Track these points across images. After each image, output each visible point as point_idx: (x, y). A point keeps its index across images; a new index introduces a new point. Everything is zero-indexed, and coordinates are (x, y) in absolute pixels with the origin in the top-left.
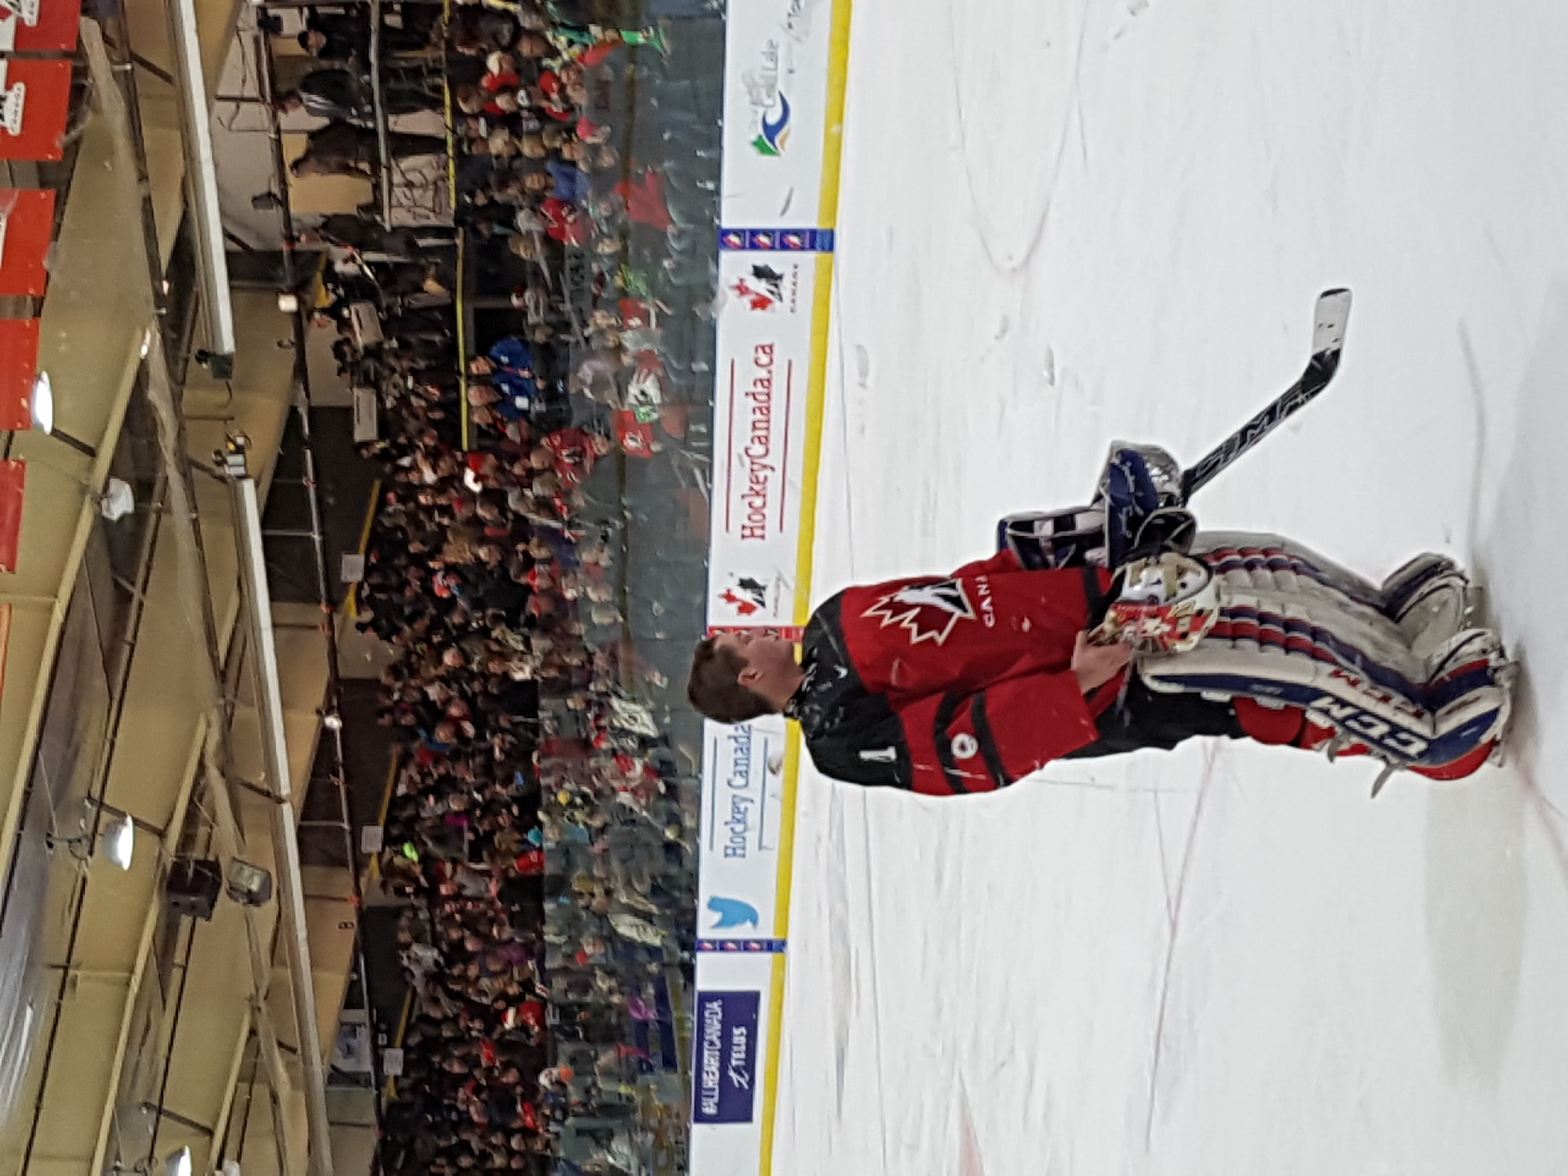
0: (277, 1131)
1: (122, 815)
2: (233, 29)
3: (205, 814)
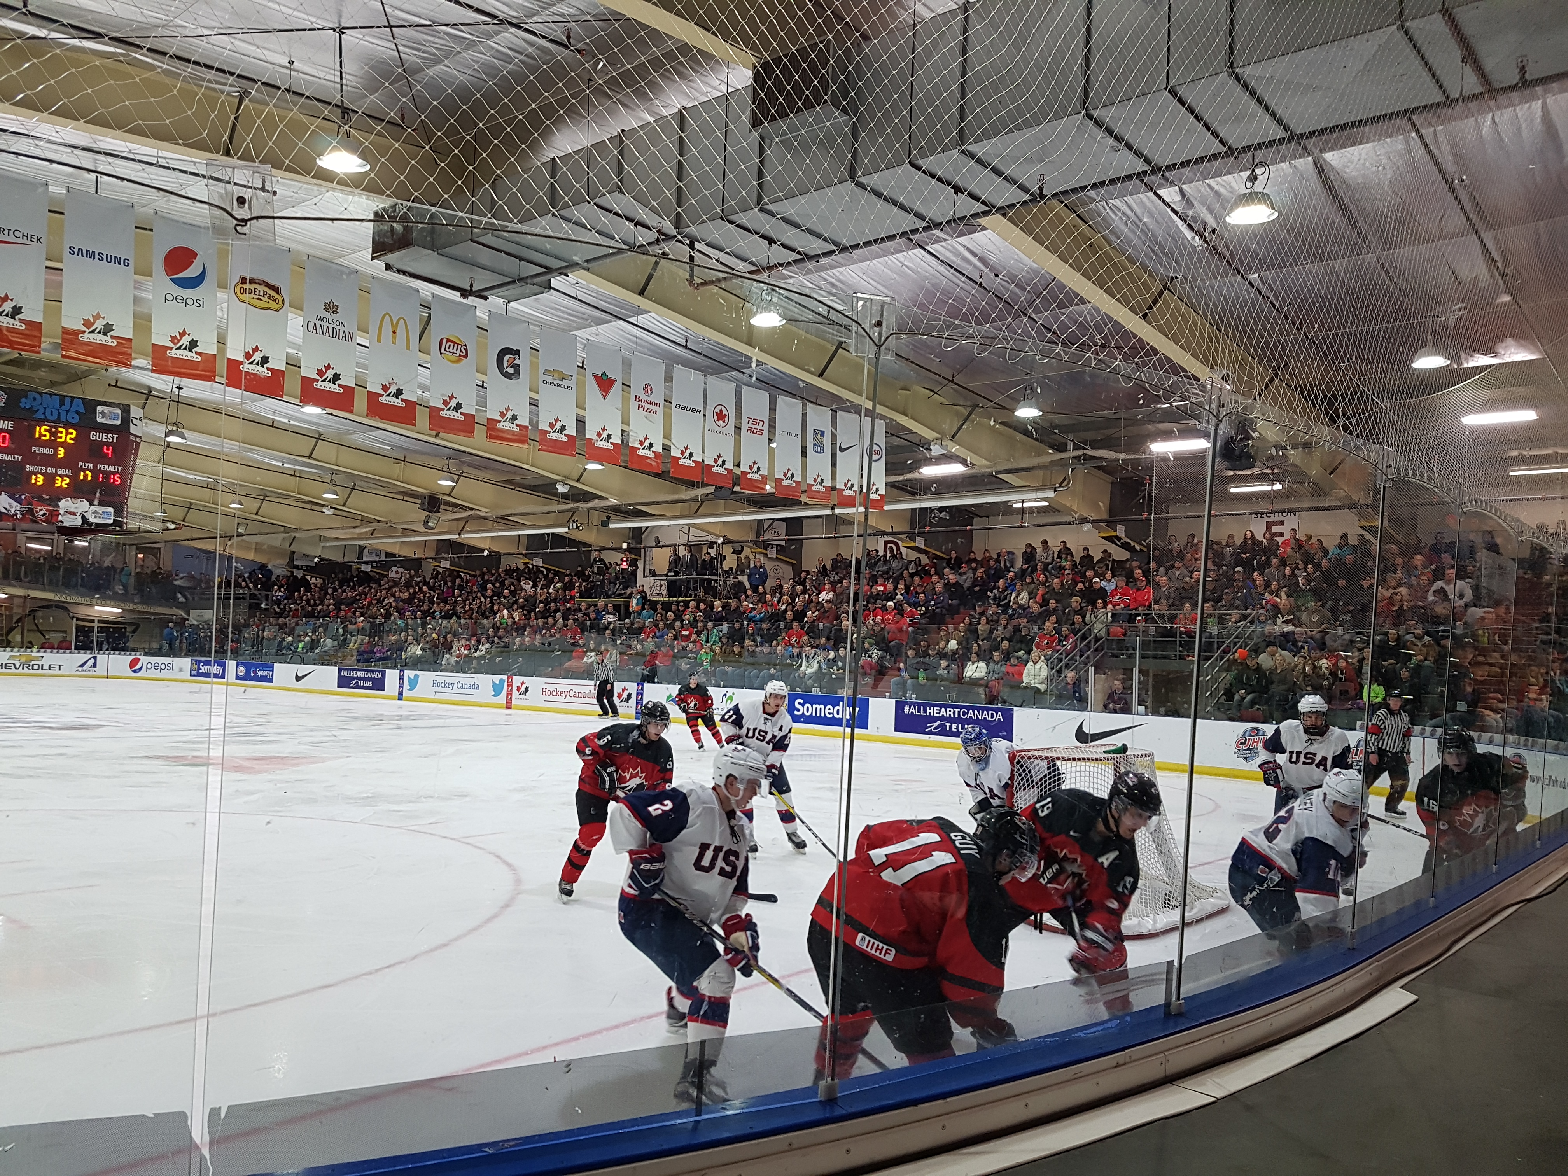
0: (343, 528)
3: (456, 509)
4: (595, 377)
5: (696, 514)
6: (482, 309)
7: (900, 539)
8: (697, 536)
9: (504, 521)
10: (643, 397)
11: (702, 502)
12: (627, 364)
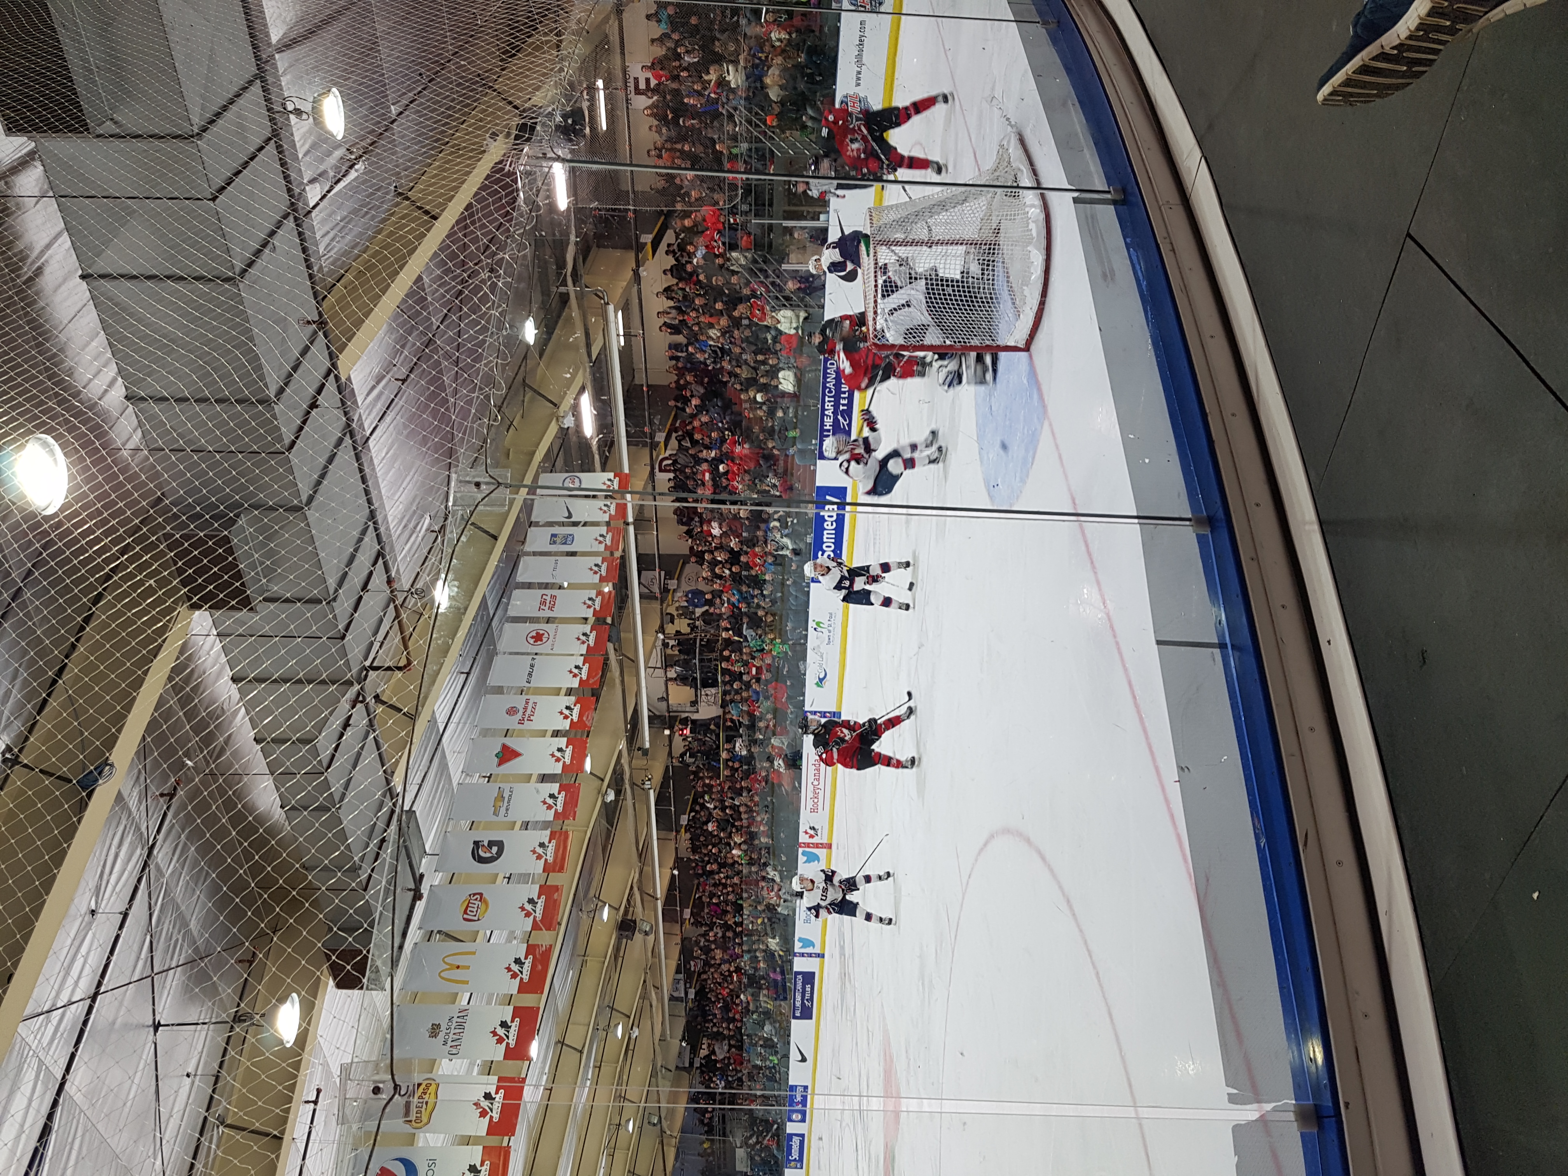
0: (652, 1017)
1: (605, 903)
2: (654, 646)
3: (632, 903)
4: (500, 764)
5: (635, 661)
6: (432, 880)
7: (658, 456)
8: (656, 659)
9: (643, 854)
10: (519, 716)
11: (623, 655)
12: (486, 733)
